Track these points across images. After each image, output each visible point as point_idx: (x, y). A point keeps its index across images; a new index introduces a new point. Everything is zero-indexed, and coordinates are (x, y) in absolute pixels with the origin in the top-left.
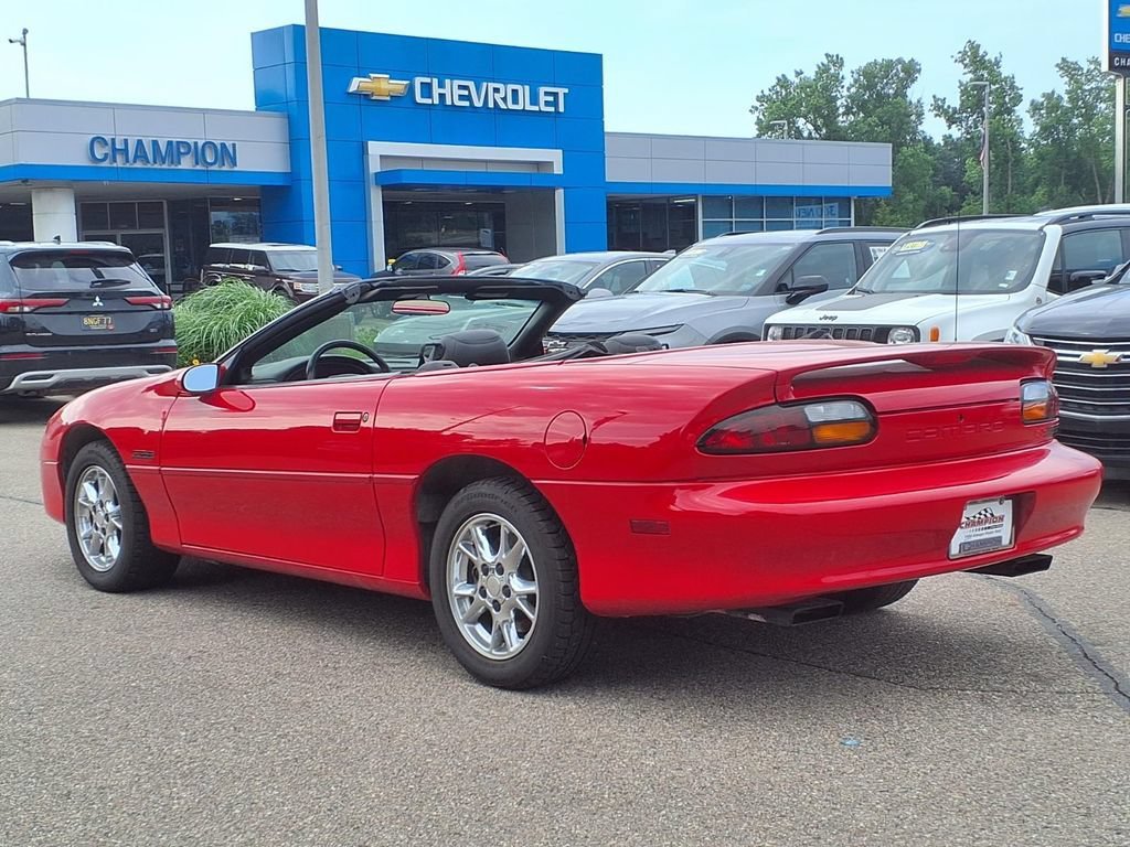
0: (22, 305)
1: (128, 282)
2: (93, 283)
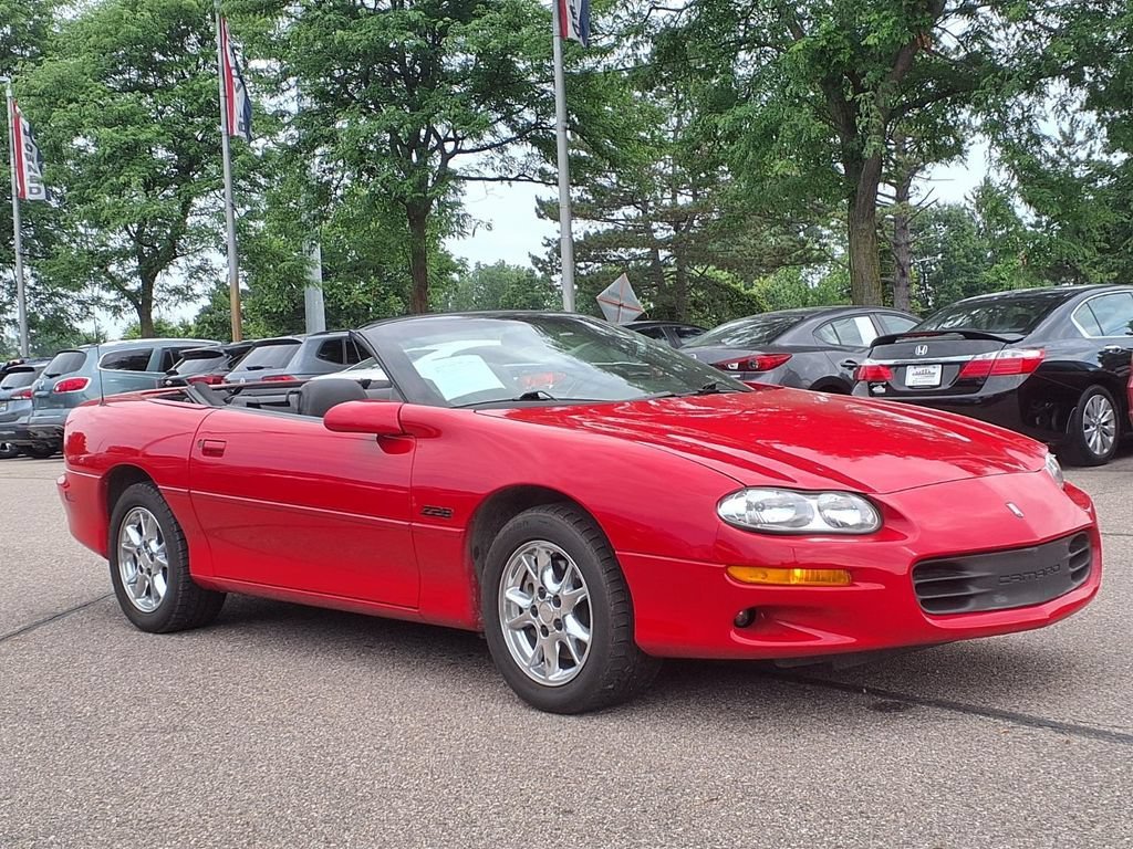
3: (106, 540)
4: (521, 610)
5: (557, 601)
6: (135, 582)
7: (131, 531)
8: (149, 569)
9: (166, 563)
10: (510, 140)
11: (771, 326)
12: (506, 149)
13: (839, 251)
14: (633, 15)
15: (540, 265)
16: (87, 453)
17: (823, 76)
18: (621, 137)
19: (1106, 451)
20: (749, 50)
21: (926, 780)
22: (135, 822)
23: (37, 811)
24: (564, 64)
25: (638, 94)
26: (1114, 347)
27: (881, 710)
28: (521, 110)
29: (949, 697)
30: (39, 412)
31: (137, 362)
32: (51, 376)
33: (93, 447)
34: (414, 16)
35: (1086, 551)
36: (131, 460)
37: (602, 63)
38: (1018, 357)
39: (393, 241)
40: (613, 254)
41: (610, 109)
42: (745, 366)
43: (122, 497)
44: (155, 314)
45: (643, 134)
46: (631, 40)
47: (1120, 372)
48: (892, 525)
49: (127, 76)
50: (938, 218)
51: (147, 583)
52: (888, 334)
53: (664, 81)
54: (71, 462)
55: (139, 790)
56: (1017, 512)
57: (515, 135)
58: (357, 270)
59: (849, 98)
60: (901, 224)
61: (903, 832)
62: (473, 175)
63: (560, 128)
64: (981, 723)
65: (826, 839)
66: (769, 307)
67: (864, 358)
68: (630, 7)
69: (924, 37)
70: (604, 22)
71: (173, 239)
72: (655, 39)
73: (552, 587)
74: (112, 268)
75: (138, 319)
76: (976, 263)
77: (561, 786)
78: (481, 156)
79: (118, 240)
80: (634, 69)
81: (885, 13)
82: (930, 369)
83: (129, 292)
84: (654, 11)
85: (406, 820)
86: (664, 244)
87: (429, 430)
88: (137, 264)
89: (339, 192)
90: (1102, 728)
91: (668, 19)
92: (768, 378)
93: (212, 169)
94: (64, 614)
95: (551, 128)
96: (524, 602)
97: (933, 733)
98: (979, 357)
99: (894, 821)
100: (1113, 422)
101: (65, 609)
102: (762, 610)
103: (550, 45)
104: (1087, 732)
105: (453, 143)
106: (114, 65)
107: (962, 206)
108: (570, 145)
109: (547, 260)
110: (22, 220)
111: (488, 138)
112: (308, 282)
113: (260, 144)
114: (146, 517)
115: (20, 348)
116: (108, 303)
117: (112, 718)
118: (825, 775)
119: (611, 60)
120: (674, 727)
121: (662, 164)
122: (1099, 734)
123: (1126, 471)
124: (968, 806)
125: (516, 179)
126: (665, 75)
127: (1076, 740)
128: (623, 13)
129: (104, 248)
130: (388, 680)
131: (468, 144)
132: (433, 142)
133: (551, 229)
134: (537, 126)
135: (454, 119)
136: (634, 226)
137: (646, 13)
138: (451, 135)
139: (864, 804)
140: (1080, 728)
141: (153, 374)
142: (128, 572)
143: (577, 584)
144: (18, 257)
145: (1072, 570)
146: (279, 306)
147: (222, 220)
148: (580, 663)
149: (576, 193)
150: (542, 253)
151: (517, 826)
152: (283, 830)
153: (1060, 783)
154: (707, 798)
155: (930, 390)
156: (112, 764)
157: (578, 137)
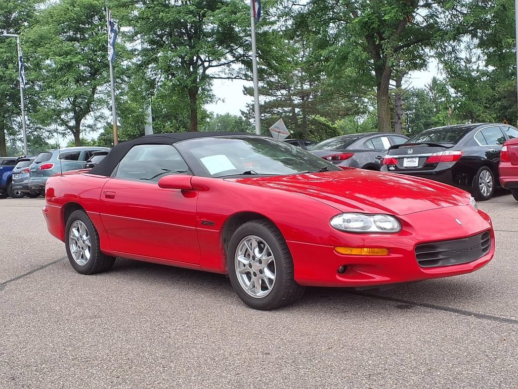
3: (64, 235)
4: (244, 265)
5: (260, 262)
6: (77, 253)
7: (75, 231)
8: (82, 247)
9: (90, 245)
10: (232, 62)
11: (345, 142)
12: (231, 65)
13: (371, 108)
14: (285, 7)
15: (245, 115)
16: (55, 197)
17: (367, 34)
18: (279, 60)
19: (488, 194)
20: (334, 23)
21: (421, 339)
22: (80, 358)
23: (37, 353)
24: (255, 29)
25: (287, 41)
26: (492, 150)
27: (400, 308)
28: (237, 48)
29: (429, 302)
30: (33, 178)
31: (74, 157)
32: (37, 163)
33: (57, 194)
34: (192, 8)
35: (488, 239)
36: (74, 200)
37: (272, 28)
38: (451, 154)
39: (182, 105)
40: (276, 110)
41: (275, 48)
42: (334, 158)
43: (70, 216)
44: (81, 136)
45: (289, 59)
46: (284, 18)
47: (494, 160)
48: (406, 229)
49: (68, 34)
50: (413, 95)
51: (82, 253)
52: (395, 144)
53: (298, 36)
54: (49, 201)
55: (81, 344)
56: (460, 223)
57: (234, 59)
58: (167, 117)
59: (377, 43)
60: (398, 97)
61: (414, 363)
62: (216, 76)
63: (254, 56)
64: (444, 314)
65: (380, 366)
66: (342, 133)
67: (385, 155)
68: (283, 4)
69: (410, 17)
70: (272, 10)
71: (89, 104)
72: (294, 18)
73: (258, 255)
74: (62, 116)
75: (74, 138)
76: (429, 113)
77: (264, 342)
78: (220, 68)
79: (65, 104)
80: (285, 31)
81: (393, 6)
82: (414, 159)
83: (70, 126)
84: (294, 6)
85: (198, 357)
86: (298, 106)
87: (204, 188)
88: (73, 115)
89: (159, 84)
90: (496, 316)
91: (300, 9)
92: (345, 163)
93: (105, 74)
94: (46, 266)
95: (250, 56)
96: (246, 262)
97: (423, 318)
98: (435, 154)
99: (410, 358)
100: (492, 182)
101: (46, 264)
102: (350, 266)
103: (249, 20)
104: (490, 318)
105: (208, 63)
106: (63, 29)
107: (424, 89)
108: (258, 63)
109: (248, 113)
110: (24, 96)
111: (223, 61)
112: (146, 123)
113: (125, 63)
114: (81, 224)
115: (23, 151)
116: (61, 131)
117: (68, 312)
118: (378, 337)
119: (275, 27)
120: (311, 316)
121: (297, 72)
122: (495, 319)
123: (497, 203)
124: (441, 351)
125: (235, 78)
126: (298, 33)
127: (485, 321)
128: (280, 7)
129: (59, 108)
130: (187, 295)
131: (214, 63)
132: (200, 62)
133: (250, 99)
134: (244, 55)
135: (209, 52)
136: (285, 98)
137: (290, 7)
138: (207, 59)
139: (396, 350)
140: (487, 316)
141: (81, 162)
142: (73, 248)
143: (269, 254)
144: (22, 112)
145: (482, 248)
146: (134, 132)
147: (109, 96)
148: (270, 288)
149: (261, 84)
150: (246, 110)
151: (246, 360)
152: (144, 362)
153: (480, 340)
154: (327, 348)
155: (414, 169)
156: (69, 332)
157: (261, 60)
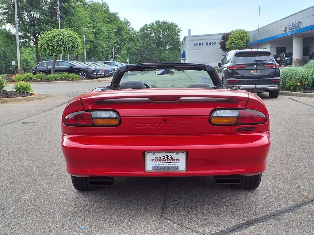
0: (234, 67)
1: (266, 61)
2: (255, 61)
